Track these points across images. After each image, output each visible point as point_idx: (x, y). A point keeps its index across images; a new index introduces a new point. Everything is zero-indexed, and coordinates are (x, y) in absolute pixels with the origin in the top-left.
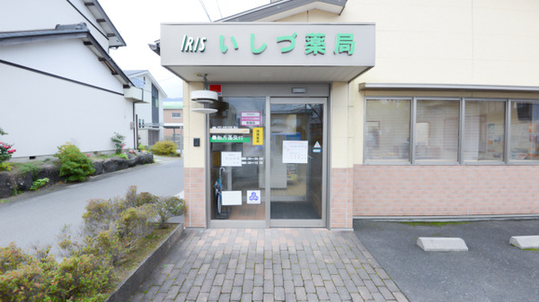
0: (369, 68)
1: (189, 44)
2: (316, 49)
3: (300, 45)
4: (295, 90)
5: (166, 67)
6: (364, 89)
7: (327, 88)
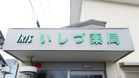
0: (131, 52)
1: (22, 38)
2: (97, 41)
3: (87, 39)
4: (85, 66)
5: (6, 51)
6: (123, 66)
7: (103, 65)
